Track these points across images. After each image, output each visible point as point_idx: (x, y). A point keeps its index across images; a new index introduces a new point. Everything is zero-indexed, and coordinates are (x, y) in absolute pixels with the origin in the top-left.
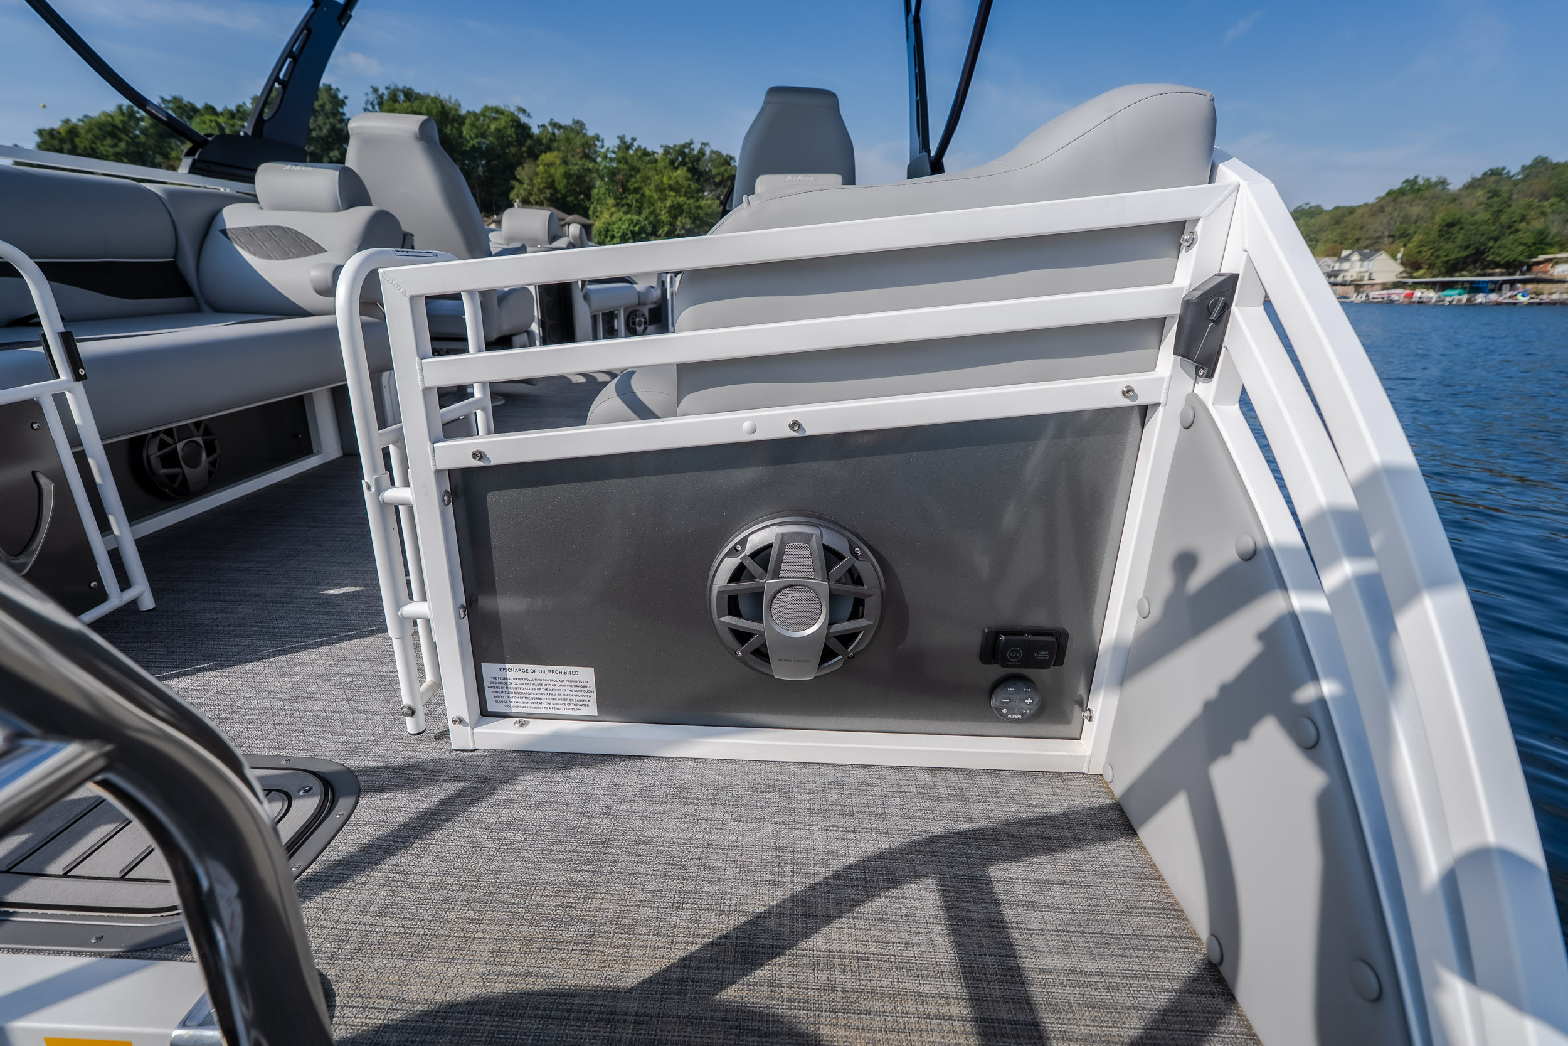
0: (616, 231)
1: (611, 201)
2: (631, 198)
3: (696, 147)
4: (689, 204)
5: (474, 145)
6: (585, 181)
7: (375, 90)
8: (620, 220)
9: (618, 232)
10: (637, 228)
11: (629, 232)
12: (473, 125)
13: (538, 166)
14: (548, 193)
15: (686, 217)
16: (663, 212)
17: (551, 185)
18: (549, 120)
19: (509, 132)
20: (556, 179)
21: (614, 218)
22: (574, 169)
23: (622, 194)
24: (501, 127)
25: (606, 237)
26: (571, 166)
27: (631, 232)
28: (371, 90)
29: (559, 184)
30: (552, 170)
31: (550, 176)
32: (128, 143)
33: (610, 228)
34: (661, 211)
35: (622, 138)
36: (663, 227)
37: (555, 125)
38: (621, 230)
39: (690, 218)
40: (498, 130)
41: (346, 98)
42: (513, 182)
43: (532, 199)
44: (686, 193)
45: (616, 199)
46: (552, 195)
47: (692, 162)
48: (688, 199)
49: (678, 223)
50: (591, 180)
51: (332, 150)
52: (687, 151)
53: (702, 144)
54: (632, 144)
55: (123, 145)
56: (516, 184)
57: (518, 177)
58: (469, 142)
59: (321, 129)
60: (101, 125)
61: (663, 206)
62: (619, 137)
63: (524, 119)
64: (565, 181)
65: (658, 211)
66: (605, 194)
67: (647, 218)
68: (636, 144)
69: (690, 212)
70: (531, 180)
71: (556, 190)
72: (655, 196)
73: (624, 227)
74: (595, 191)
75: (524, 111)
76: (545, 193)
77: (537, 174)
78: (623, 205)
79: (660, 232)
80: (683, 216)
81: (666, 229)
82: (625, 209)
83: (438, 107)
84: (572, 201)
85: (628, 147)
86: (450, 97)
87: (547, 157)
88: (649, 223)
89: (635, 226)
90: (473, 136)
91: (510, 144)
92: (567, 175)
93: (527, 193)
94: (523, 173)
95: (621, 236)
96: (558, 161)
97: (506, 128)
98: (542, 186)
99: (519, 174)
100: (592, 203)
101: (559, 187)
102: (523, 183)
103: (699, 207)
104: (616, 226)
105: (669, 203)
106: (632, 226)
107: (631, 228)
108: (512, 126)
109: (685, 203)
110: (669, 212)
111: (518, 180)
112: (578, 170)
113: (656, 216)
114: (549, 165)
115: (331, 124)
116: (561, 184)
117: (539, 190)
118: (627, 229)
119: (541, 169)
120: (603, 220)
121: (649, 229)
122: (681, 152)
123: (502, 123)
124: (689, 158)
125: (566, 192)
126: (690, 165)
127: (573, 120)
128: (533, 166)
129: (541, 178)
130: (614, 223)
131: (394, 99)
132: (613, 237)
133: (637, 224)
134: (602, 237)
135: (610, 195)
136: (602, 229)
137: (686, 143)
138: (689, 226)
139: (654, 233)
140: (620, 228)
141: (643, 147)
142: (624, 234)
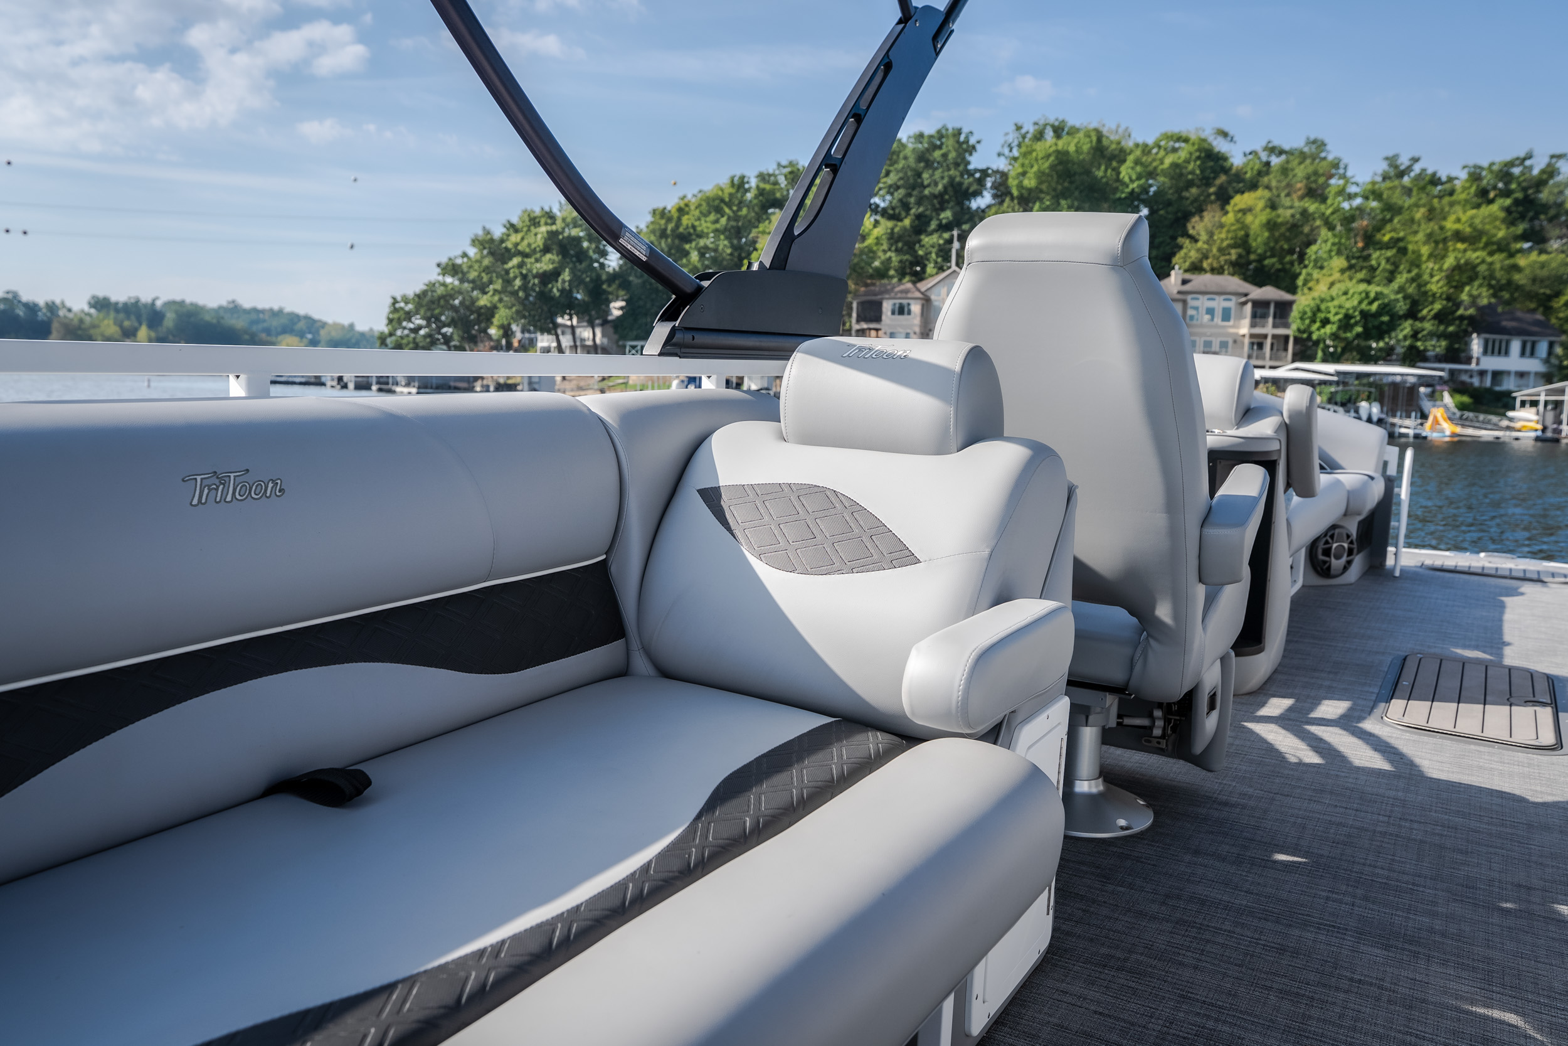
0: (1333, 311)
1: (1339, 262)
2: (1378, 257)
3: (1538, 163)
4: (1491, 264)
5: (1133, 190)
6: (1302, 233)
7: (1018, 128)
8: (1345, 293)
9: (1336, 314)
10: (1374, 307)
11: (1357, 313)
12: (1137, 162)
13: (1227, 213)
14: (1234, 254)
15: (1480, 286)
16: (1435, 279)
17: (1243, 242)
18: (1264, 144)
19: (1191, 167)
20: (1252, 233)
21: (1334, 291)
22: (1285, 214)
23: (1363, 249)
24: (1180, 161)
25: (1313, 321)
26: (1280, 211)
27: (1362, 312)
28: (1014, 128)
29: (1255, 240)
30: (1249, 218)
31: (1245, 227)
32: (729, 219)
33: (1323, 307)
34: (1432, 276)
35: (1392, 161)
36: (1432, 303)
37: (1273, 150)
38: (1343, 311)
39: (1490, 286)
40: (1175, 165)
41: (979, 142)
42: (1180, 240)
43: (1205, 265)
44: (1487, 245)
45: (1348, 258)
46: (1240, 256)
47: (1525, 190)
48: (1491, 254)
49: (1464, 297)
50: (1312, 230)
51: (943, 209)
52: (1516, 171)
53: (1552, 157)
54: (1409, 169)
55: (723, 221)
56: (1186, 242)
57: (1191, 232)
58: (1127, 186)
59: (936, 184)
60: (708, 200)
61: (1436, 267)
62: (1387, 159)
63: (1221, 146)
64: (1266, 234)
65: (1426, 277)
66: (1330, 251)
67: (1401, 289)
68: (1417, 168)
69: (1492, 276)
70: (1211, 234)
71: (1249, 251)
72: (1425, 250)
73: (1348, 305)
74: (1314, 248)
75: (1224, 134)
76: (1229, 254)
77: (1222, 226)
78: (1361, 269)
79: (1425, 312)
80: (1476, 283)
81: (1437, 306)
82: (1361, 275)
83: (1091, 142)
84: (1273, 265)
85: (1401, 174)
86: (1118, 126)
87: (1240, 201)
88: (1405, 298)
89: (1371, 303)
90: (1134, 177)
91: (1190, 184)
92: (1271, 225)
93: (1199, 256)
94: (1199, 226)
95: (1340, 320)
96: (1261, 204)
97: (1187, 161)
98: (1225, 244)
99: (1194, 228)
100: (1306, 267)
101: (1254, 244)
102: (1196, 241)
103: (1516, 268)
104: (1336, 303)
105: (1449, 262)
106: (1366, 302)
107: (1364, 306)
108: (1198, 158)
109: (1483, 261)
110: (1449, 278)
112: (1293, 216)
113: (1419, 286)
114: (1245, 211)
116: (1259, 239)
117: (1220, 250)
118: (1355, 309)
119: (1230, 218)
120: (1315, 294)
121: (1402, 307)
122: (1505, 174)
123: (1183, 155)
124: (1519, 184)
125: (1265, 252)
126: (1519, 195)
127: (1308, 139)
128: (1218, 214)
129: (1228, 231)
130: (1333, 299)
131: (1039, 136)
132: (1325, 322)
133: (1375, 299)
134: (1307, 322)
135: (1339, 253)
136: (1308, 310)
137: (1517, 159)
138: (1484, 301)
139: (1412, 314)
140: (1340, 307)
141: (1430, 171)
142: (1348, 317)
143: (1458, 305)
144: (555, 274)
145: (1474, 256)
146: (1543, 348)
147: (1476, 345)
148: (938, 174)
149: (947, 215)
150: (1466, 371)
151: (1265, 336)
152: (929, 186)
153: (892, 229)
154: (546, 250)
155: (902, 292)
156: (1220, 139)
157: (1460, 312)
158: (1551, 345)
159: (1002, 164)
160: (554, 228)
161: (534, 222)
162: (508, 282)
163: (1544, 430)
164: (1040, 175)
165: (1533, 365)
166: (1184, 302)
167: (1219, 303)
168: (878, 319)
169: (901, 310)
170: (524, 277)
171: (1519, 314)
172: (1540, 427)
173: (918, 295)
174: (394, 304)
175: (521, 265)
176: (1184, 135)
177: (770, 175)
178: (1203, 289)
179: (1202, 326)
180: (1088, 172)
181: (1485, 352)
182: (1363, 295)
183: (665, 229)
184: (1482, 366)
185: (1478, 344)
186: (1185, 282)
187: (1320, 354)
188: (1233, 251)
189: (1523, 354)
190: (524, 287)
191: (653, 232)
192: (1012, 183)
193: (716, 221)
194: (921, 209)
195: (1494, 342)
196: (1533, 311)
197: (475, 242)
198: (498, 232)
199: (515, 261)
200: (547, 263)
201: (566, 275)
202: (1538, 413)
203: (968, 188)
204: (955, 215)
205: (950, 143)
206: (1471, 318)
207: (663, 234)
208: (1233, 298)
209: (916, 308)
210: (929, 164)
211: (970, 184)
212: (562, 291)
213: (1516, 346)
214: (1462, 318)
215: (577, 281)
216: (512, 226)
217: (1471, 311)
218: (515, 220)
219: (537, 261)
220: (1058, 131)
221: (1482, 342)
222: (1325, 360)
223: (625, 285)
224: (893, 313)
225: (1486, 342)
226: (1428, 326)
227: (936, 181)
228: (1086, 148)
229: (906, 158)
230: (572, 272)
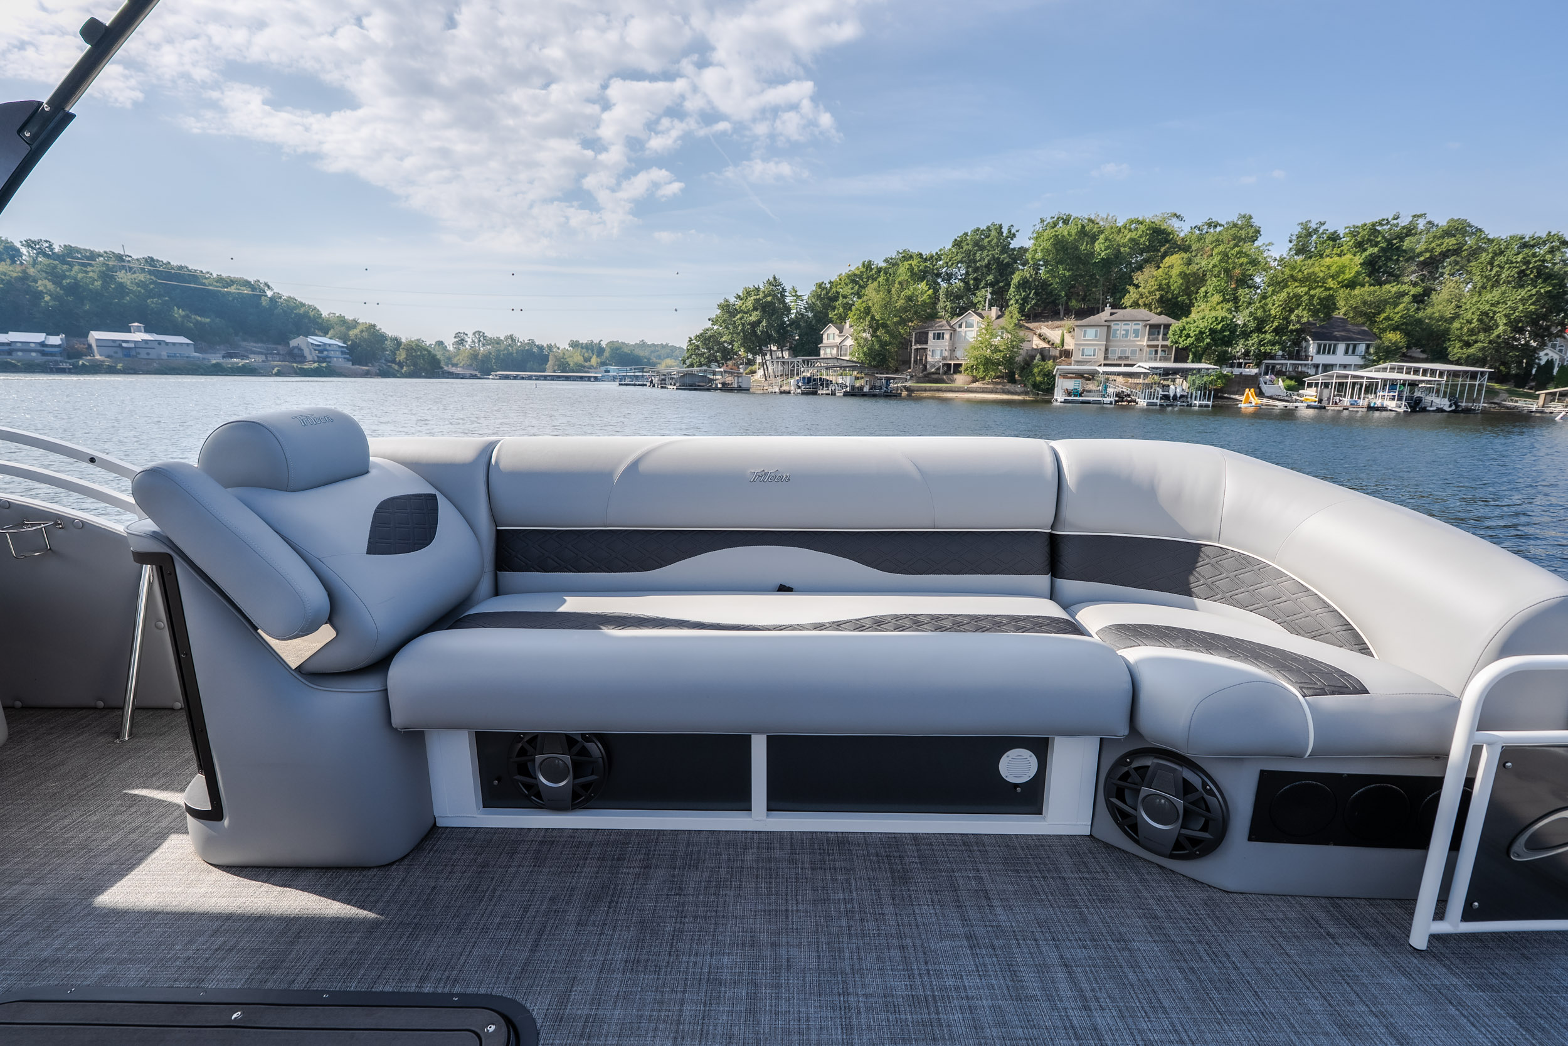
0: (1192, 329)
1: (1217, 298)
2: (1242, 294)
3: (1404, 221)
5: (1099, 258)
6: (1204, 279)
7: (1042, 221)
8: (1203, 318)
9: (1194, 331)
10: (1220, 326)
11: (1211, 331)
12: (1107, 238)
13: (1159, 267)
15: (1304, 310)
17: (1165, 287)
18: (1206, 220)
19: (1142, 240)
20: (1171, 280)
21: (1197, 317)
22: (1194, 268)
23: (1235, 289)
24: (1136, 237)
26: (1191, 266)
29: (1174, 285)
30: (1172, 272)
31: (1168, 277)
33: (1187, 327)
34: (1274, 305)
36: (1273, 322)
38: (1198, 329)
39: (1310, 310)
41: (1017, 231)
42: (1128, 287)
45: (1225, 295)
47: (1389, 241)
49: (1293, 317)
52: (1383, 228)
53: (1414, 216)
54: (1317, 230)
56: (1131, 289)
57: (1135, 282)
59: (984, 260)
60: (849, 276)
64: (1180, 281)
66: (1213, 291)
70: (1146, 283)
71: (1168, 293)
73: (1202, 325)
74: (1203, 289)
77: (1154, 277)
79: (1267, 328)
80: (1302, 308)
81: (1276, 324)
83: (1082, 226)
84: (1184, 300)
85: (1310, 235)
86: (1108, 215)
87: (1168, 260)
88: (1255, 319)
89: (1217, 324)
90: (1105, 249)
92: (1182, 275)
93: (1138, 297)
94: (1139, 278)
96: (1180, 262)
97: (1141, 237)
98: (1155, 288)
99: (1137, 279)
101: (1172, 288)
102: (1138, 287)
104: (1195, 324)
105: (1284, 295)
107: (1215, 326)
108: (1149, 234)
111: (1134, 285)
114: (1170, 267)
115: (993, 255)
116: (1176, 283)
117: (1149, 293)
118: (1206, 327)
119: (1160, 271)
121: (1252, 325)
122: (1373, 231)
123: (1140, 232)
124: (1384, 237)
125: (1179, 293)
126: (1384, 245)
127: (1240, 214)
128: (1153, 269)
129: (1156, 280)
130: (1195, 322)
131: (1055, 225)
132: (1188, 336)
133: (1222, 321)
134: (1177, 337)
135: (1219, 292)
136: (1177, 330)
137: (1383, 220)
138: (1305, 320)
139: (1259, 329)
140: (1197, 327)
141: (1331, 230)
142: (1201, 333)
143: (1289, 323)
144: (759, 322)
145: (1302, 290)
146: (1362, 347)
147: (1312, 348)
148: (985, 253)
149: (990, 278)
150: (1305, 365)
151: (1157, 346)
152: (980, 261)
153: (947, 289)
154: (755, 309)
155: (939, 326)
156: (1174, 220)
157: (1291, 327)
158: (1368, 347)
159: (1028, 244)
160: (758, 297)
161: (748, 293)
162: (735, 327)
163: (1320, 401)
164: (1046, 251)
165: (1355, 360)
166: (1109, 327)
167: (1132, 327)
168: (926, 342)
169: (939, 336)
170: (743, 324)
171: (1350, 327)
172: (1317, 400)
173: (949, 328)
174: (690, 341)
175: (741, 319)
176: (1141, 219)
177: (892, 259)
178: (1122, 318)
179: (1120, 341)
180: (1077, 248)
181: (1318, 352)
182: (1214, 319)
183: (821, 295)
184: (1315, 361)
185: (1313, 348)
186: (1112, 314)
187: (1191, 356)
188: (1157, 293)
189: (1346, 352)
190: (743, 330)
191: (813, 296)
192: (1028, 256)
193: (852, 289)
194: (975, 275)
195: (1330, 346)
196: (1363, 324)
197: (721, 306)
198: (732, 300)
199: (739, 316)
200: (754, 317)
201: (764, 323)
202: (1317, 392)
203: (1003, 261)
204: (995, 277)
205: (993, 233)
206: (1297, 330)
207: (819, 297)
208: (1140, 323)
209: (947, 336)
210: (982, 248)
211: (1005, 258)
212: (762, 332)
213: (1341, 347)
214: (1292, 331)
215: (769, 325)
216: (739, 296)
217: (1298, 326)
218: (741, 294)
219: (751, 315)
220: (1066, 222)
221: (1316, 345)
222: (1193, 362)
223: (798, 327)
224: (934, 339)
225: (1319, 346)
226: (1268, 337)
227: (983, 258)
228: (1073, 232)
229: (968, 244)
230: (768, 321)
